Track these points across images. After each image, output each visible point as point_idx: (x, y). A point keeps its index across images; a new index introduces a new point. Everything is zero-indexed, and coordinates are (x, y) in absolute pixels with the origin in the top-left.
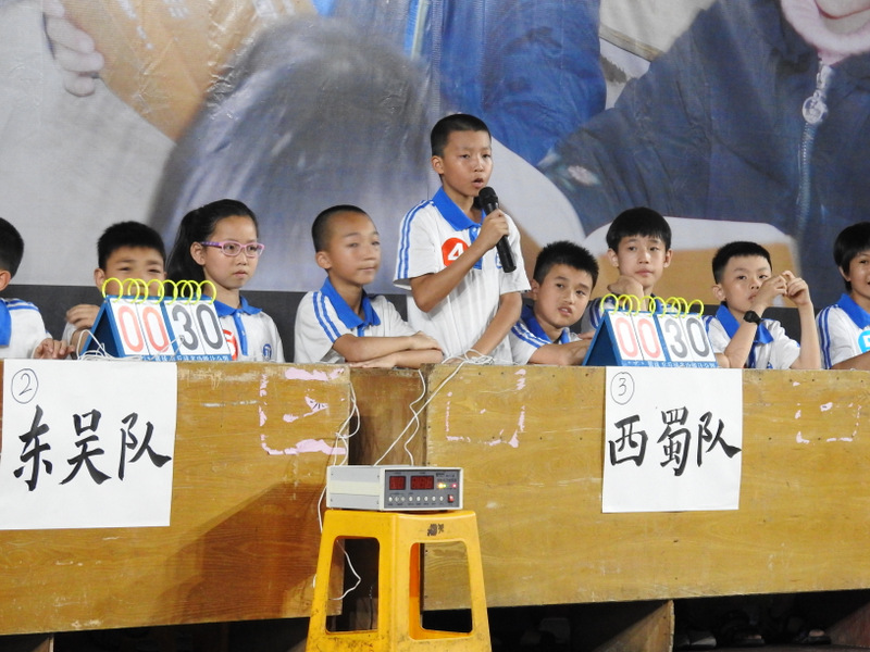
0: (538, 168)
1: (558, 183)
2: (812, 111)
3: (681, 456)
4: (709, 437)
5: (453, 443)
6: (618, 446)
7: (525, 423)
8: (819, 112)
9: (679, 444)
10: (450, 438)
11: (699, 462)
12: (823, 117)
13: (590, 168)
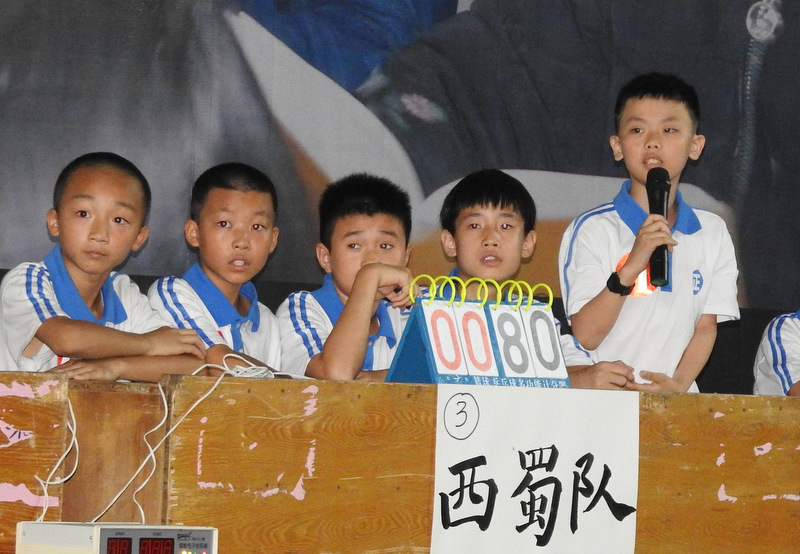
0: (356, 95)
1: (385, 119)
2: (760, 22)
3: (546, 516)
4: (587, 492)
5: (208, 491)
6: (453, 500)
7: (316, 464)
8: (771, 25)
9: (544, 499)
10: (203, 485)
11: (574, 527)
12: (776, 31)
13: (432, 99)
